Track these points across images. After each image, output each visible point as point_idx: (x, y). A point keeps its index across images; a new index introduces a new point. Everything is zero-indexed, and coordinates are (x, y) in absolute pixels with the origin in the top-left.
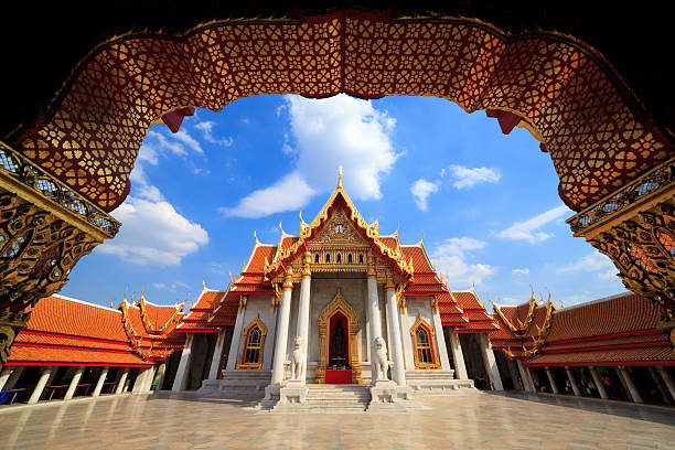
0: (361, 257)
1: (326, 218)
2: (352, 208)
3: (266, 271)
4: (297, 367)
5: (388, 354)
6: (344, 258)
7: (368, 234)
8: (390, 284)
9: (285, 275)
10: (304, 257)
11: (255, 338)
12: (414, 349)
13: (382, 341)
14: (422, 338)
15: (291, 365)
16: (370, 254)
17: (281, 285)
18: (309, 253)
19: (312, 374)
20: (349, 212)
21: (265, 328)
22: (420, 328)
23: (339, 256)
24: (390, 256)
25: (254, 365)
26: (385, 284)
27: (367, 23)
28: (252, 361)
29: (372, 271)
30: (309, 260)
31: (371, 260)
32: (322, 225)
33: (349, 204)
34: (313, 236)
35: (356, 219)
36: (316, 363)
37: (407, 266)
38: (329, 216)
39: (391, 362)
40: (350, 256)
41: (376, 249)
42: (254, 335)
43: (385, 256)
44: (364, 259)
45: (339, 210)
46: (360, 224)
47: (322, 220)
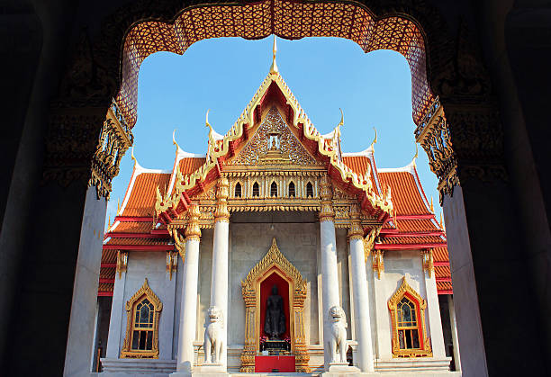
0: (309, 187)
1: (252, 124)
2: (294, 107)
3: (160, 209)
4: (213, 347)
5: (349, 329)
6: (283, 188)
7: (321, 150)
8: (356, 229)
9: (189, 216)
10: (217, 188)
11: (145, 314)
12: (393, 328)
13: (340, 311)
14: (407, 314)
15: (205, 345)
16: (324, 182)
17: (182, 232)
18: (225, 182)
19: (236, 362)
20: (290, 114)
21: (159, 301)
22: (404, 300)
23: (274, 186)
24: (356, 184)
25: (146, 352)
26: (347, 229)
27: (288, 3)
28: (142, 348)
29: (327, 209)
30: (225, 193)
31: (326, 192)
32: (245, 136)
33: (291, 101)
34: (231, 154)
35: (301, 125)
36: (241, 347)
37: (383, 201)
38: (257, 119)
39: (353, 343)
40: (292, 185)
41: (333, 174)
42: (143, 309)
43: (349, 186)
44: (315, 190)
45: (274, 110)
46: (307, 134)
47: (245, 126)
